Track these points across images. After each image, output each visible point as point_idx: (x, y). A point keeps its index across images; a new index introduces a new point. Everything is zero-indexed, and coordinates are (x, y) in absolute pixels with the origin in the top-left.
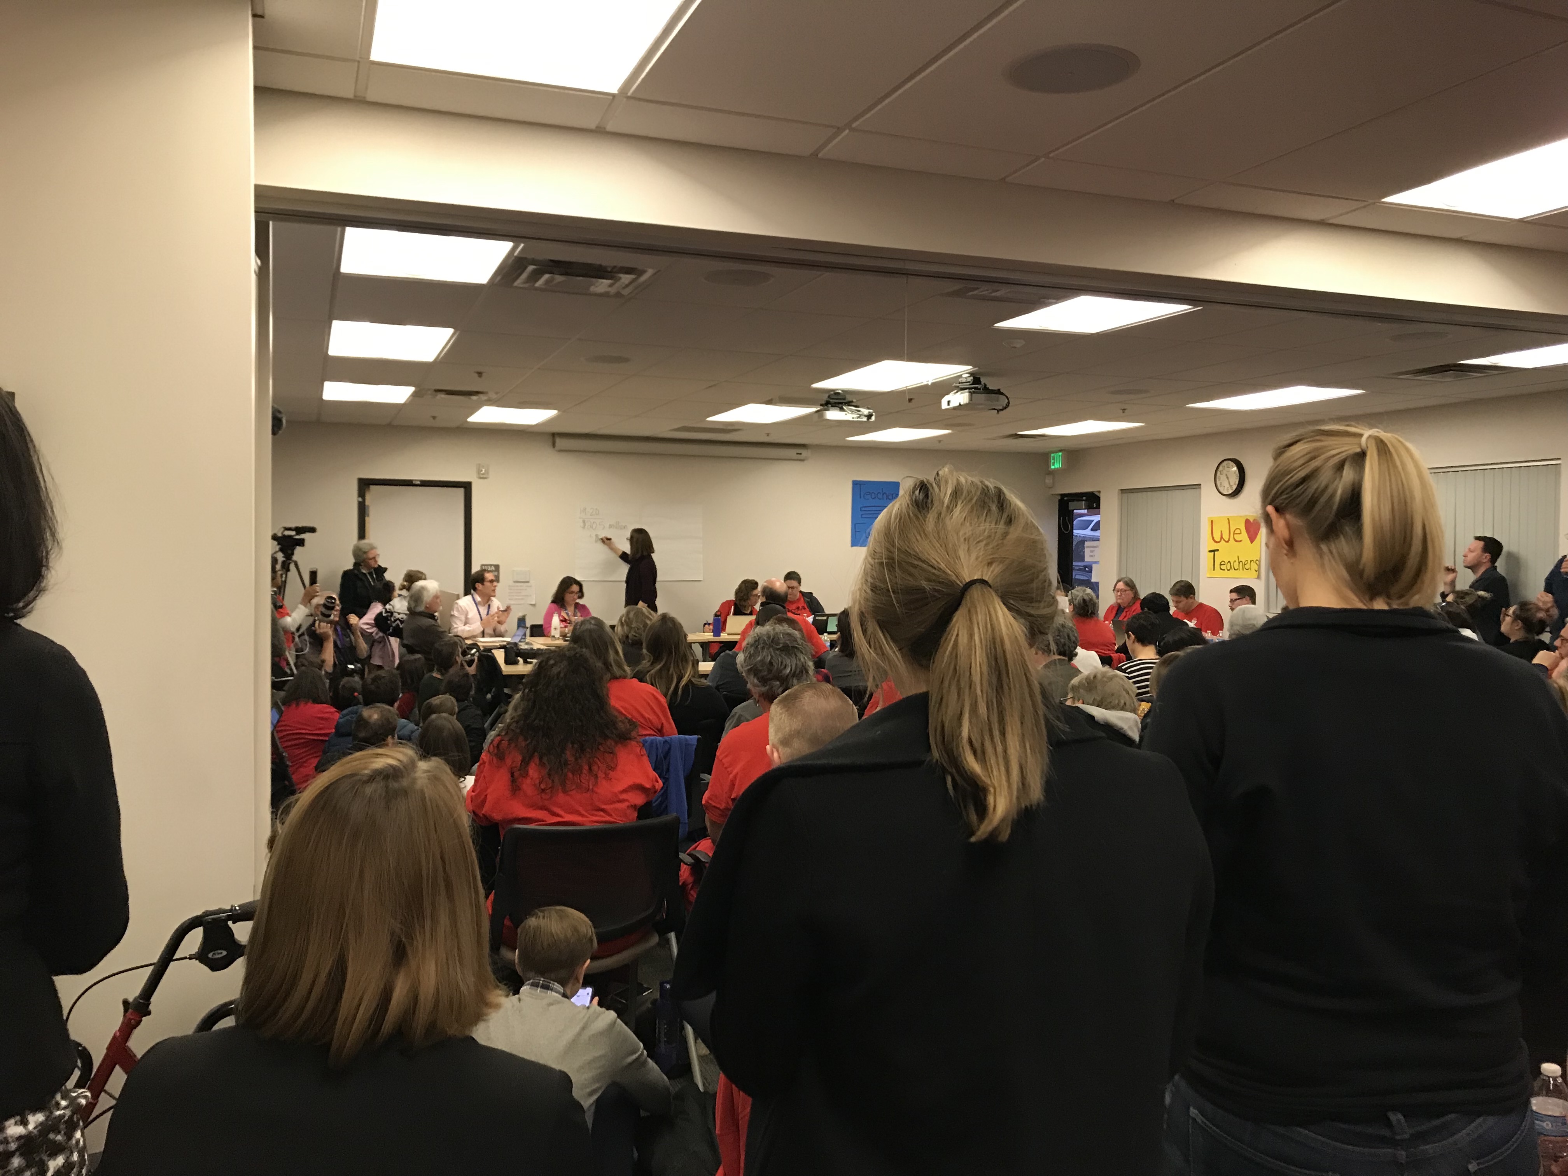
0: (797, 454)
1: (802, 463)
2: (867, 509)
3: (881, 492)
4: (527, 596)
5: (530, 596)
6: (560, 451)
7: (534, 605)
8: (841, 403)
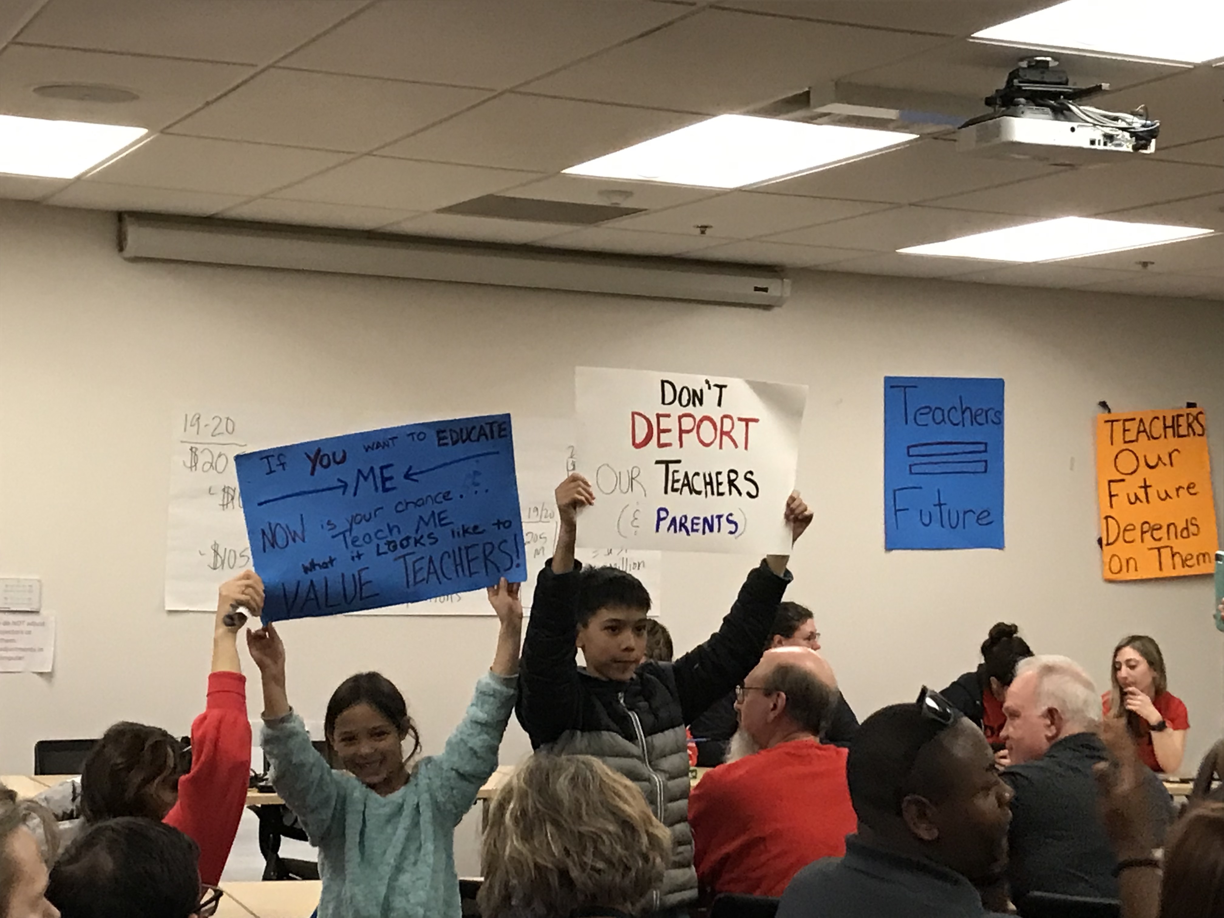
0: (756, 289)
1: (766, 313)
2: (924, 450)
3: (958, 406)
4: (32, 650)
5: (41, 650)
6: (136, 259)
7: (47, 676)
8: (1055, 96)
